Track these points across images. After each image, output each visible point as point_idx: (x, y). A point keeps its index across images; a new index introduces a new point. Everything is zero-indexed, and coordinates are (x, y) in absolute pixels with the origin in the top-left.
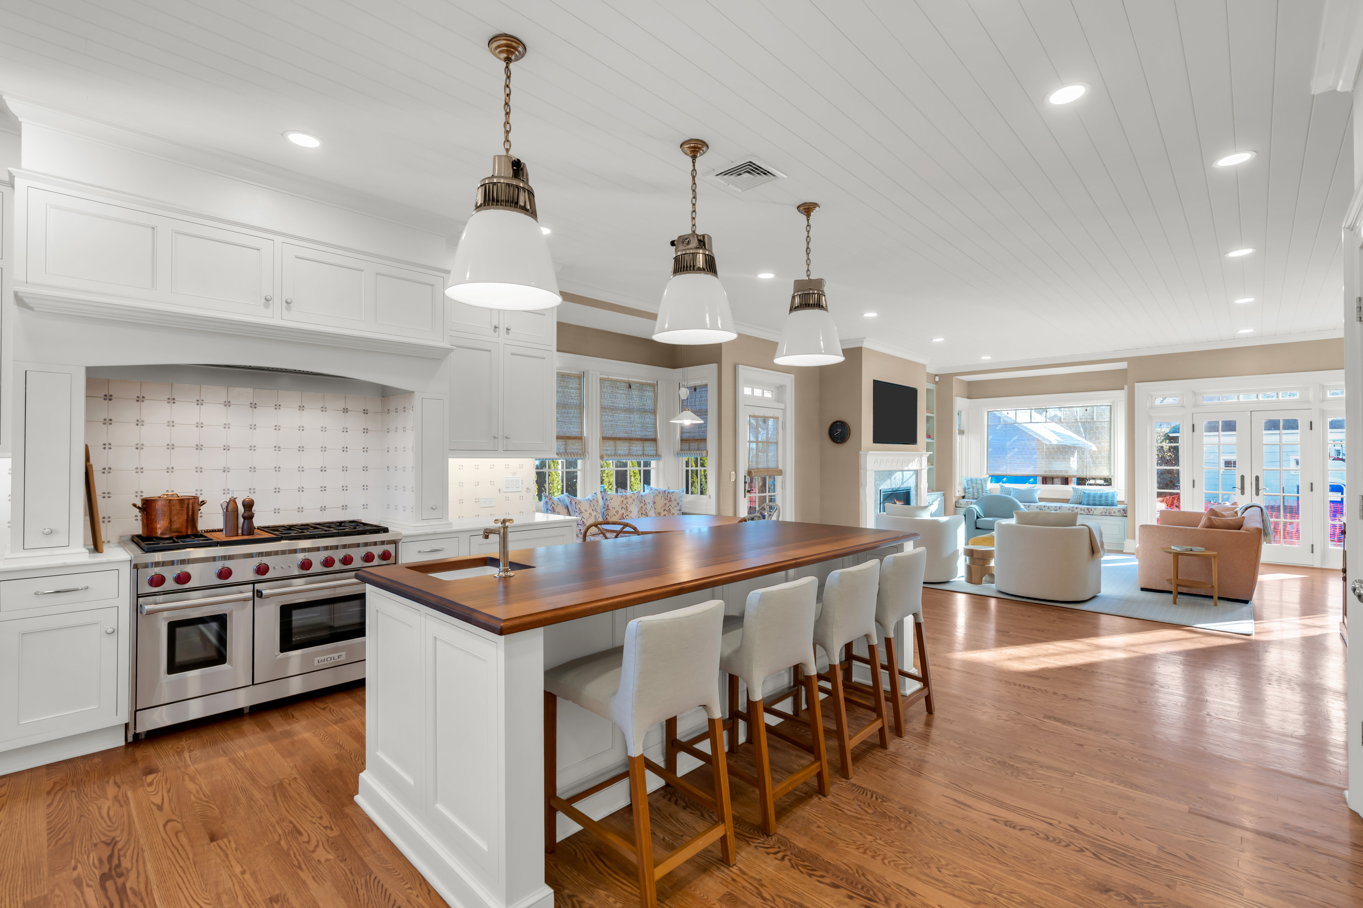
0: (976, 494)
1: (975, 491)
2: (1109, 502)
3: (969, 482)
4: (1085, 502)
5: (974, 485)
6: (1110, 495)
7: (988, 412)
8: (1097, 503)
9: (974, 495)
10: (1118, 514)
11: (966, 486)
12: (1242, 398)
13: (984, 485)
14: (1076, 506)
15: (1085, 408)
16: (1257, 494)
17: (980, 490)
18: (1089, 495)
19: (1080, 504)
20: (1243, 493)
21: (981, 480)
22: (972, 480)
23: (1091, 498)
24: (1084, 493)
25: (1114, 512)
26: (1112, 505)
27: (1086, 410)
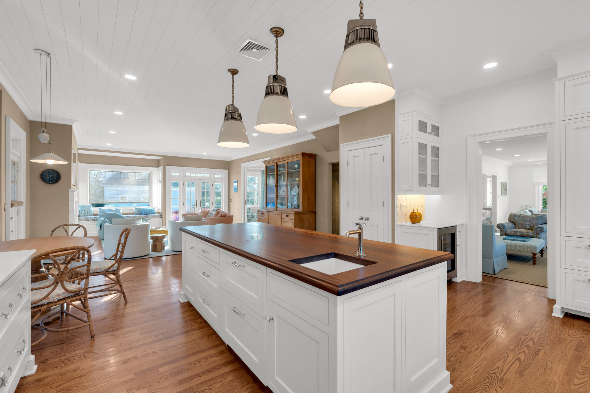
0: (86, 213)
1: (86, 212)
2: (153, 213)
3: (82, 207)
4: (143, 213)
5: (85, 209)
6: (153, 210)
7: (90, 171)
8: (148, 213)
9: (85, 214)
10: (158, 217)
11: (80, 210)
12: (201, 175)
13: (90, 209)
14: (140, 215)
15: (139, 173)
16: (200, 207)
17: (89, 211)
18: (144, 210)
19: (141, 214)
20: (197, 206)
21: (88, 206)
22: (83, 206)
23: (146, 212)
24: (142, 210)
25: (157, 216)
26: (154, 213)
27: (140, 174)
